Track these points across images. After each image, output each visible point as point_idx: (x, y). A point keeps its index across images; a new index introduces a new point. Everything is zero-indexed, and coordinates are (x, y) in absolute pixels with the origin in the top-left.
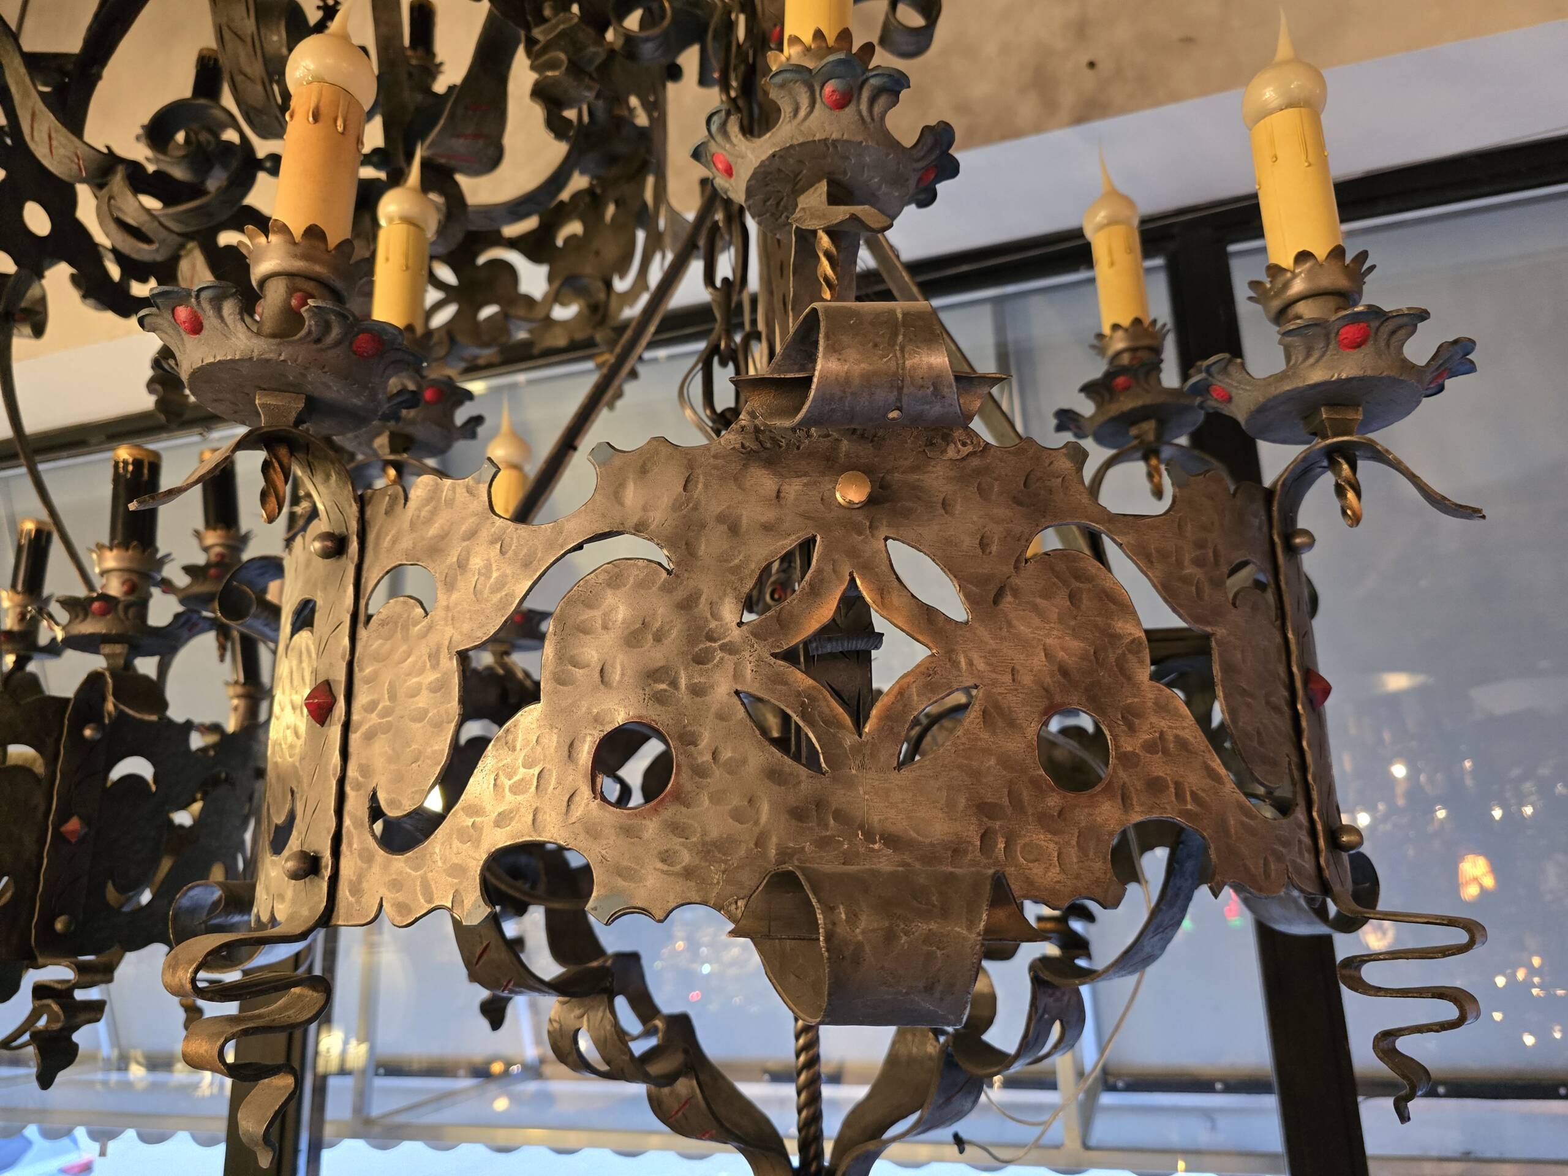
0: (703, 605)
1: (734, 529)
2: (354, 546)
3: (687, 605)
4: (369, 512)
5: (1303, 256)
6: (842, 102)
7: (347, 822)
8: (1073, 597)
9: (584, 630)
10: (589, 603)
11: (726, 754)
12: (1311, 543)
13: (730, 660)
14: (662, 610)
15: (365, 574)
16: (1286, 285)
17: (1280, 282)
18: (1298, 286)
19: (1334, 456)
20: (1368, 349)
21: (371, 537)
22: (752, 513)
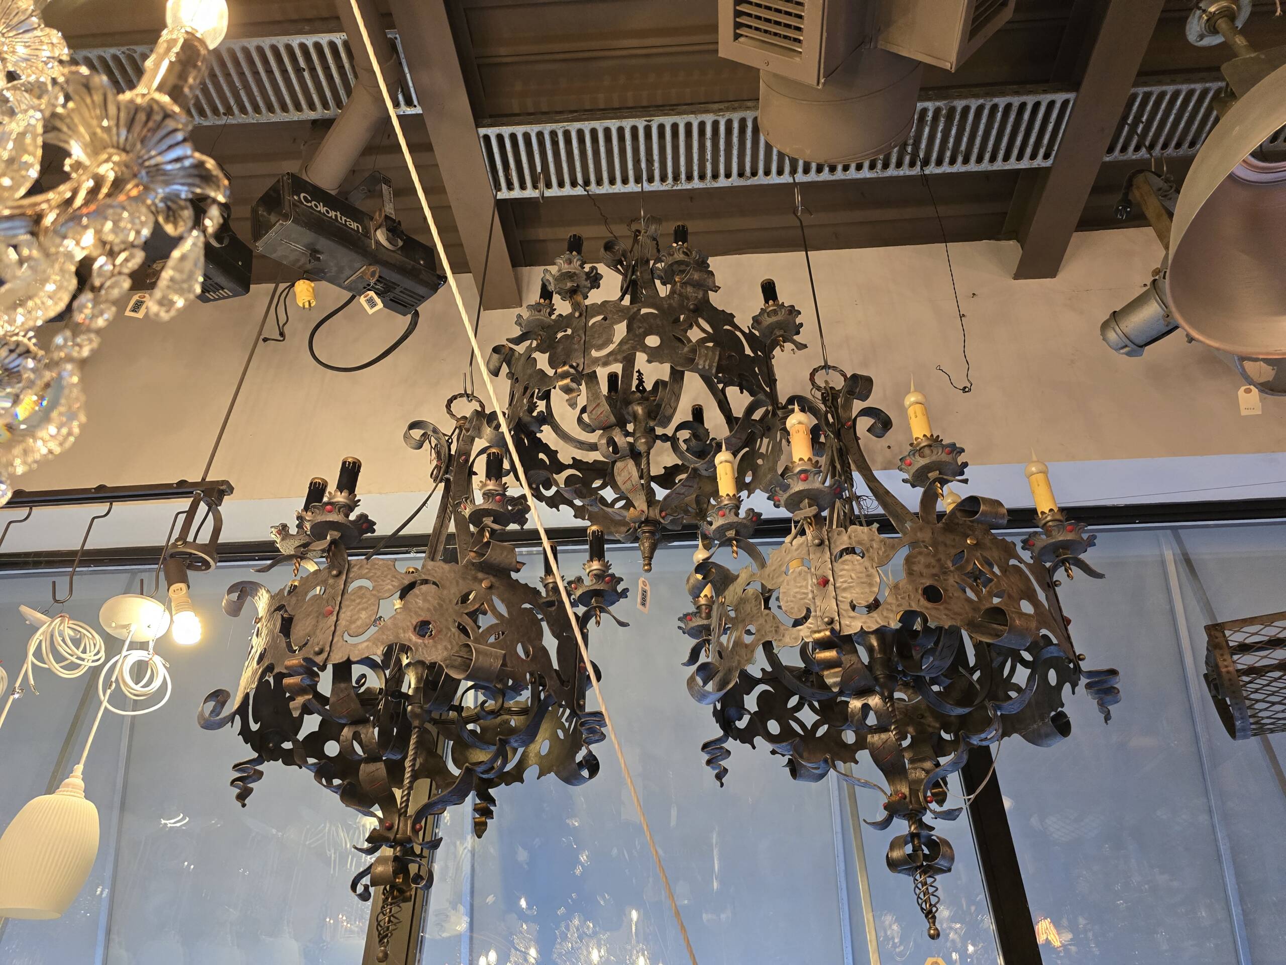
0: (942, 561)
1: (946, 545)
2: (827, 542)
3: (939, 560)
4: (830, 535)
5: (1051, 510)
6: (949, 453)
7: (840, 610)
8: (1020, 575)
9: (914, 563)
10: (915, 557)
11: (955, 595)
12: (1060, 584)
13: (952, 574)
14: (933, 561)
15: (832, 550)
16: (1046, 517)
17: (1044, 516)
18: (1049, 518)
19: (1063, 562)
20: (1073, 532)
21: (832, 541)
22: (948, 542)
